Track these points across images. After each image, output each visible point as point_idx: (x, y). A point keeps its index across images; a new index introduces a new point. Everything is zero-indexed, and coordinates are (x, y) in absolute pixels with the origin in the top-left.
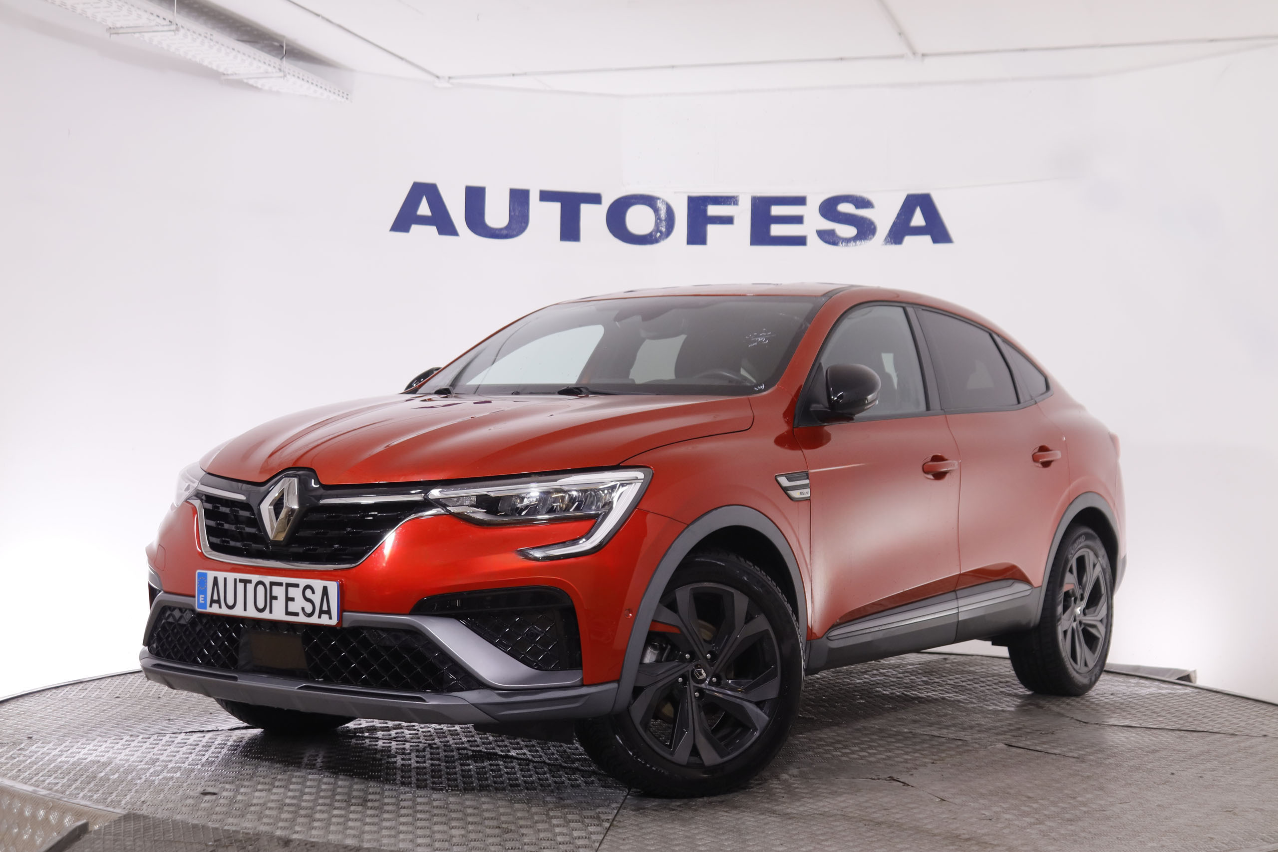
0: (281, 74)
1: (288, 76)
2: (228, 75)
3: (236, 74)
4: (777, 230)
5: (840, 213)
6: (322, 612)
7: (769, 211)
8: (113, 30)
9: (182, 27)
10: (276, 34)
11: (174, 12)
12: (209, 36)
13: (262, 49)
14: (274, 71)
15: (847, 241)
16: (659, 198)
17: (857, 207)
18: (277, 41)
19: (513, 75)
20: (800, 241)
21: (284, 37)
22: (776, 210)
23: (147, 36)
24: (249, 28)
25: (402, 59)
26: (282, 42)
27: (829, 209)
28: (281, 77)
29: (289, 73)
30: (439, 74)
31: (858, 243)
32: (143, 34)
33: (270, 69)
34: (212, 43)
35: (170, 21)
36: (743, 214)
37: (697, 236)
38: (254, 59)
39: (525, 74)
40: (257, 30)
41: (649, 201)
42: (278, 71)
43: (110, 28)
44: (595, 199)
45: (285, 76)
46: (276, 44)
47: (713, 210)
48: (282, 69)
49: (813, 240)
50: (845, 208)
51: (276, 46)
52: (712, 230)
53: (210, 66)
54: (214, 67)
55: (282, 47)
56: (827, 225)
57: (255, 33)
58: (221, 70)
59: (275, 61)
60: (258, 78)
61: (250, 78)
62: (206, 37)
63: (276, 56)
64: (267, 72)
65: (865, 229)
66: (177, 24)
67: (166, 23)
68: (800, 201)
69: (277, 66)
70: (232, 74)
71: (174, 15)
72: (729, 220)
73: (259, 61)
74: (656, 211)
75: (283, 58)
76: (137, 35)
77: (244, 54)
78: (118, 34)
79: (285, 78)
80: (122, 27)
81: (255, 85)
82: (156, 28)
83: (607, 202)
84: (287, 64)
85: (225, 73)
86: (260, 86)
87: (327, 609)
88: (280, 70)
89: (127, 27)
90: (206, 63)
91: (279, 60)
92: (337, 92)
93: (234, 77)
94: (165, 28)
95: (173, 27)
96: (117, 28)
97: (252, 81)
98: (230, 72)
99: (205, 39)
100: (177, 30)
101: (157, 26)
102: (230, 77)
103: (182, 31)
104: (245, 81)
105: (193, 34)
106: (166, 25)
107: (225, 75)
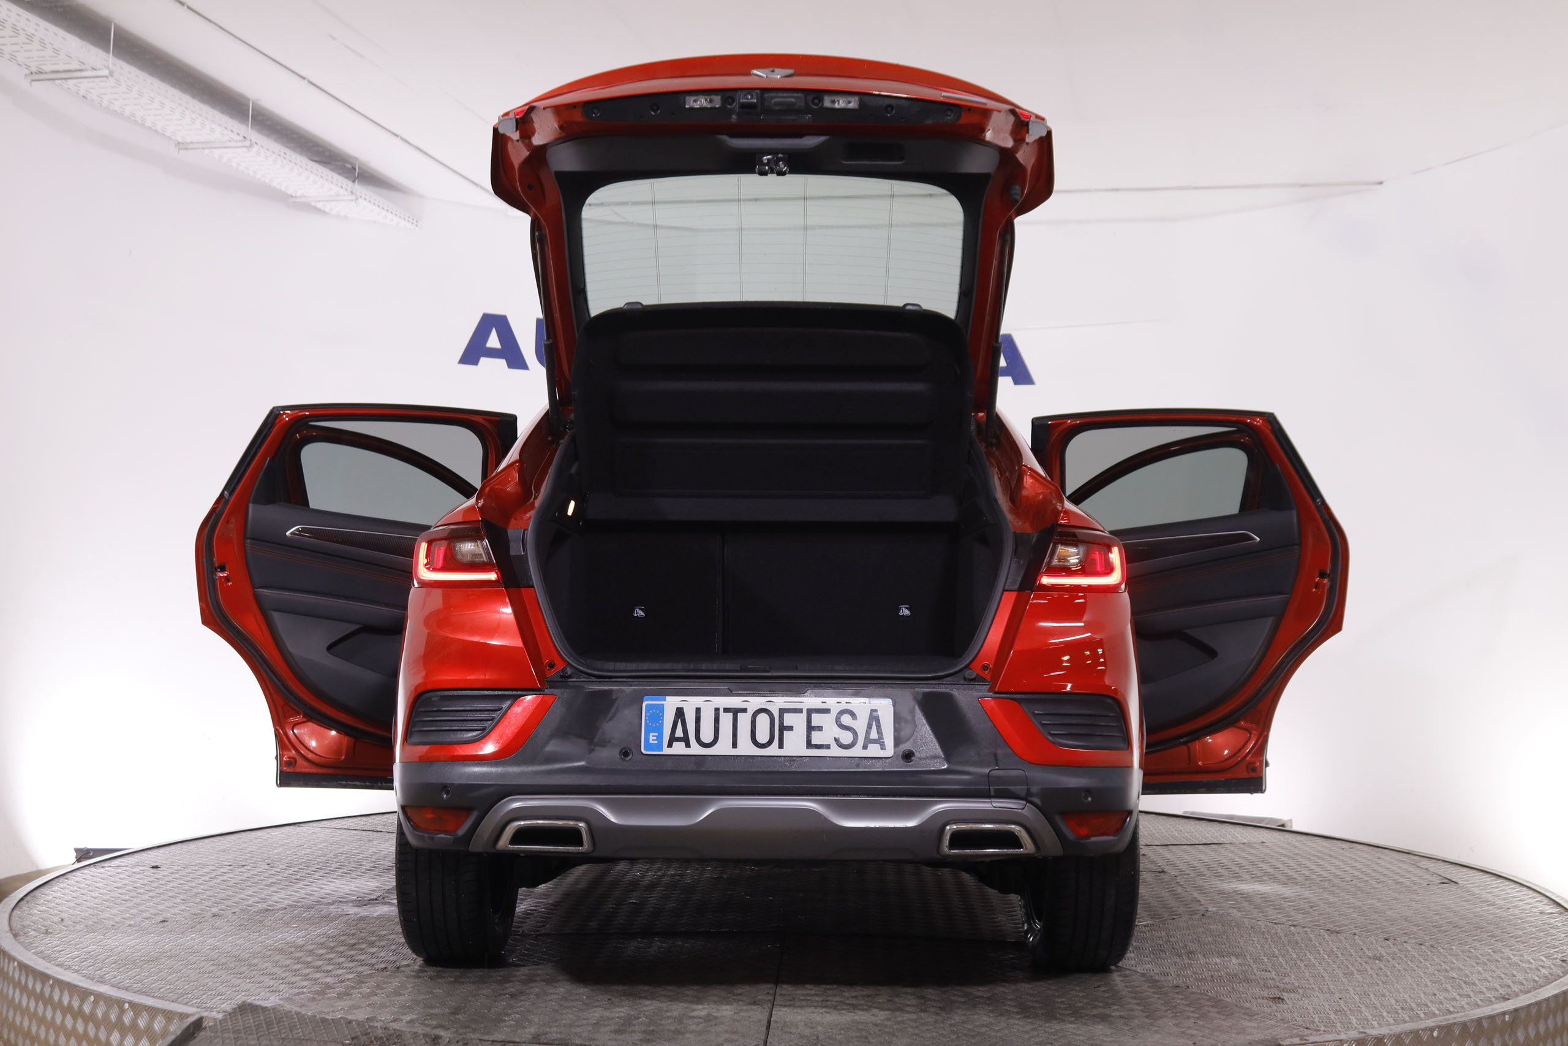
0: (353, 197)
2: (296, 197)
3: (304, 196)
8: (181, 146)
9: (256, 143)
10: (350, 156)
11: (248, 128)
12: (282, 154)
13: (332, 170)
14: (346, 193)
18: (349, 163)
21: (356, 159)
23: (217, 152)
24: (321, 149)
26: (354, 164)
28: (352, 200)
29: (360, 197)
32: (213, 150)
33: (342, 192)
34: (284, 163)
35: (244, 137)
38: (326, 180)
40: (330, 151)
42: (350, 194)
43: (179, 143)
45: (357, 199)
46: (349, 166)
48: (354, 192)
51: (348, 168)
53: (279, 187)
54: (283, 189)
55: (355, 169)
57: (327, 154)
58: (290, 192)
59: (347, 183)
60: (327, 201)
61: (319, 201)
62: (279, 155)
63: (347, 178)
64: (338, 195)
66: (251, 140)
67: (241, 138)
69: (350, 189)
70: (300, 197)
71: (248, 131)
73: (332, 182)
75: (355, 181)
76: (207, 151)
77: (316, 175)
78: (187, 149)
79: (356, 202)
80: (192, 143)
81: (322, 208)
82: (230, 144)
84: (358, 188)
85: (293, 195)
86: (327, 210)
88: (352, 192)
89: (197, 143)
90: (275, 184)
91: (351, 183)
92: (407, 219)
93: (303, 200)
94: (239, 144)
95: (247, 143)
96: (187, 143)
97: (319, 205)
98: (299, 194)
99: (278, 157)
100: (251, 146)
101: (230, 141)
102: (298, 200)
103: (256, 148)
104: (313, 204)
105: (266, 151)
106: (240, 141)
107: (293, 197)
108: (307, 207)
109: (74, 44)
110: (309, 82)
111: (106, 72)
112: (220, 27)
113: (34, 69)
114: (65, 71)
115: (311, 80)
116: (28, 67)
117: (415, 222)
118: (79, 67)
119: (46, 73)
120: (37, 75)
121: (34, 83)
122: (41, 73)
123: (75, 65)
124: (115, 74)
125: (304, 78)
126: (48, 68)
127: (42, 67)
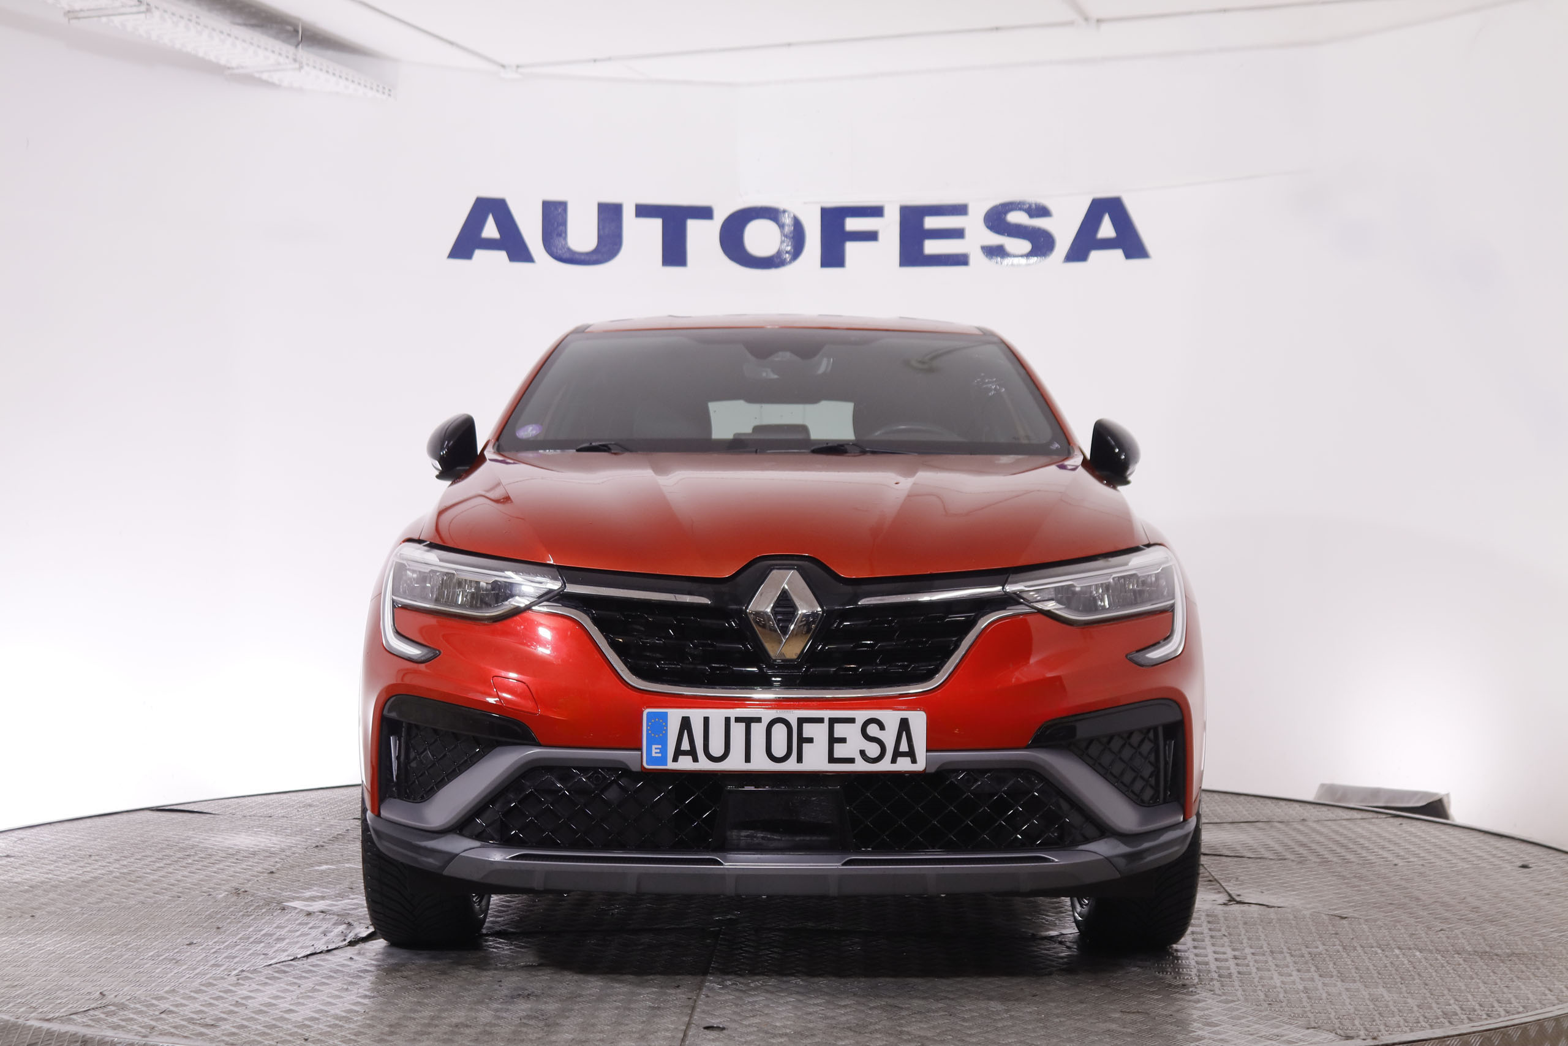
0: (297, 65)
1: (306, 68)
2: (233, 68)
3: (241, 67)
4: (932, 247)
5: (1009, 225)
6: (897, 754)
7: (922, 223)
8: (71, 14)
9: (156, 7)
10: (292, 18)
12: (195, 20)
13: (270, 34)
14: (287, 61)
15: (1019, 257)
16: (784, 211)
17: (1031, 216)
18: (291, 24)
19: (595, 61)
20: (960, 260)
21: (299, 19)
22: (931, 223)
23: (117, 20)
24: (253, 10)
25: (452, 43)
26: (297, 25)
27: (996, 220)
28: (296, 69)
29: (308, 65)
30: (503, 62)
31: (1034, 259)
33: (282, 60)
34: (200, 28)
35: (140, 2)
36: (889, 227)
37: (832, 257)
38: (259, 46)
39: (610, 59)
40: (265, 11)
41: (770, 213)
42: (293, 61)
43: (69, 12)
44: (705, 213)
45: (301, 68)
46: (289, 28)
47: (853, 224)
48: (298, 59)
49: (977, 258)
50: (1016, 217)
51: (289, 31)
52: (851, 248)
53: (206, 57)
54: (213, 59)
55: (296, 31)
56: (995, 239)
57: (263, 15)
58: (223, 62)
59: (288, 49)
60: (271, 72)
61: (262, 72)
62: (190, 20)
63: (290, 44)
64: (278, 63)
65: (1042, 244)
66: (148, 4)
67: (135, 2)
68: (960, 210)
69: (291, 56)
70: (237, 68)
72: (872, 236)
73: (268, 50)
74: (781, 226)
75: (297, 45)
76: (104, 19)
77: (244, 40)
78: (78, 18)
79: (302, 71)
80: (84, 10)
81: (269, 80)
83: (720, 217)
84: (305, 54)
85: (227, 65)
87: (907, 750)
88: (295, 60)
89: (88, 10)
90: (201, 54)
91: (293, 47)
92: (375, 88)
93: (241, 71)
94: (137, 10)
96: (77, 11)
97: (265, 76)
98: (234, 64)
99: (191, 24)
100: (149, 11)
102: (236, 71)
103: (161, 16)
104: (257, 75)
105: (176, 18)
106: (135, 5)
107: (229, 68)
108: (249, 79)
117: (387, 91)
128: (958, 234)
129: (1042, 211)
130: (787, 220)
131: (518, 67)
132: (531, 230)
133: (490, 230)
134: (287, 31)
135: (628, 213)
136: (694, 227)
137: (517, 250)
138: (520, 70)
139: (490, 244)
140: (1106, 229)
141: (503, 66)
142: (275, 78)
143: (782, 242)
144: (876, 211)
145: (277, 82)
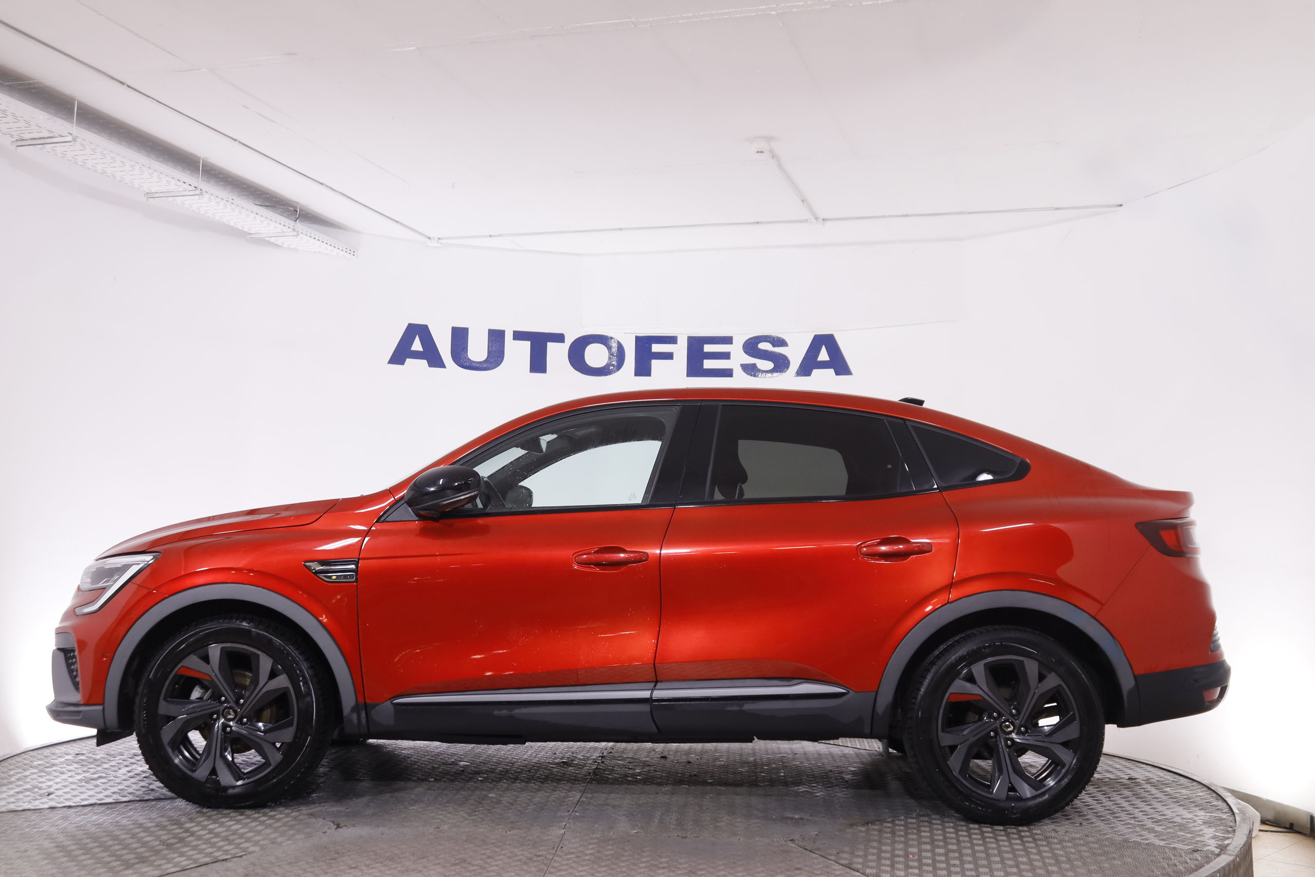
0: (295, 233)
1: (301, 235)
2: (252, 234)
3: (258, 233)
4: (708, 364)
5: (760, 350)
7: (702, 348)
8: (150, 195)
9: (209, 192)
10: (291, 201)
11: (199, 179)
12: (231, 201)
13: (278, 213)
14: (289, 230)
15: (767, 372)
16: (612, 338)
17: (774, 346)
18: (292, 206)
19: (491, 236)
20: (727, 373)
21: (298, 203)
22: (708, 348)
23: (179, 199)
24: (268, 196)
26: (297, 208)
27: (751, 347)
28: (295, 236)
29: (302, 233)
30: (429, 236)
31: (775, 374)
32: (175, 198)
33: (285, 229)
34: (233, 206)
35: (195, 187)
36: (680, 351)
37: (643, 369)
38: (271, 220)
39: (500, 235)
40: (276, 197)
41: (602, 340)
42: (292, 230)
43: (147, 193)
44: (559, 338)
45: (298, 235)
46: (291, 208)
47: (656, 348)
48: (296, 229)
49: (738, 372)
50: (764, 346)
52: (655, 363)
53: (236, 227)
54: (240, 228)
55: (297, 212)
56: (750, 360)
57: (273, 199)
58: (246, 230)
59: (289, 222)
60: (276, 236)
61: (270, 237)
63: (291, 218)
64: (283, 232)
65: (781, 363)
66: (201, 190)
67: (193, 188)
68: (728, 340)
69: (292, 227)
70: (255, 234)
71: (199, 182)
72: (669, 356)
73: (276, 222)
74: (609, 348)
75: (296, 220)
76: (170, 199)
77: (262, 216)
78: (155, 198)
79: (298, 237)
80: (157, 192)
81: (275, 243)
82: (183, 193)
83: (569, 340)
84: (299, 226)
85: (249, 232)
86: (278, 244)
89: (161, 192)
90: (232, 224)
91: (293, 222)
92: (345, 250)
93: (257, 236)
94: (192, 193)
95: (198, 192)
96: (153, 193)
97: (272, 240)
98: (253, 233)
99: (227, 202)
100: (201, 194)
101: (185, 190)
102: (253, 236)
103: (206, 196)
104: (267, 239)
105: (216, 198)
106: (192, 190)
107: (249, 234)
108: (262, 242)
109: (42, 117)
110: (239, 142)
111: (69, 138)
112: (158, 101)
113: (17, 138)
114: (40, 138)
115: (240, 141)
116: (12, 136)
117: (352, 252)
118: (49, 135)
119: (26, 140)
120: (21, 142)
121: (18, 148)
122: (23, 140)
123: (46, 134)
124: (78, 140)
125: (236, 140)
126: (27, 136)
127: (22, 135)
128: (726, 356)
129: (781, 343)
130: (614, 345)
131: (439, 239)
132: (444, 346)
133: (417, 346)
134: (290, 211)
135: (509, 337)
136: (551, 347)
137: (435, 360)
138: (440, 241)
139: (416, 355)
140: (824, 356)
141: (429, 238)
142: (279, 241)
143: (610, 358)
144: (672, 340)
145: (281, 245)
